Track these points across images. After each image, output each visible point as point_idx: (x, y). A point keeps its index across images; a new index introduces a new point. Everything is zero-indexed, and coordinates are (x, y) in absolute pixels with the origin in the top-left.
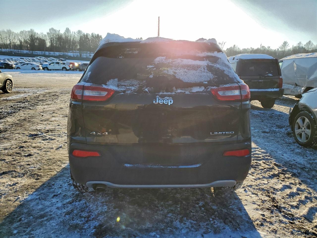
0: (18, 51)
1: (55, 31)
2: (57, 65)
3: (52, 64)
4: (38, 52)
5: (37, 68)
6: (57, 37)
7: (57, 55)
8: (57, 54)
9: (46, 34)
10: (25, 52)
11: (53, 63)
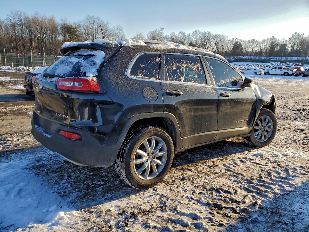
0: (257, 58)
1: (299, 35)
2: (279, 70)
3: (273, 69)
4: (276, 57)
5: (258, 73)
6: (300, 41)
7: (294, 60)
8: (295, 58)
9: (288, 39)
10: (263, 58)
11: (276, 68)
